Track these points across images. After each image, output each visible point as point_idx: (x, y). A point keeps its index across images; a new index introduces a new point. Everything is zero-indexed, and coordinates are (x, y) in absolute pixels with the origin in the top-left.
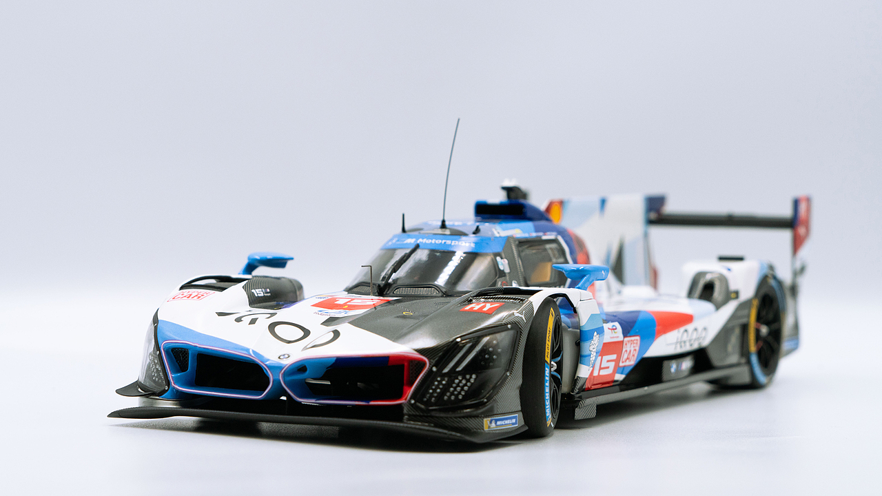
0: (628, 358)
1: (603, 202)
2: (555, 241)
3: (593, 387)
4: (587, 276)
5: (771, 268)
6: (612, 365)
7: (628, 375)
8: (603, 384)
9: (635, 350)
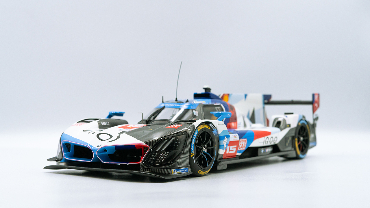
0: (242, 147)
1: (246, 96)
2: (220, 106)
3: (227, 158)
4: (222, 116)
5: (304, 117)
6: (235, 150)
7: (243, 153)
8: (231, 156)
9: (245, 144)
